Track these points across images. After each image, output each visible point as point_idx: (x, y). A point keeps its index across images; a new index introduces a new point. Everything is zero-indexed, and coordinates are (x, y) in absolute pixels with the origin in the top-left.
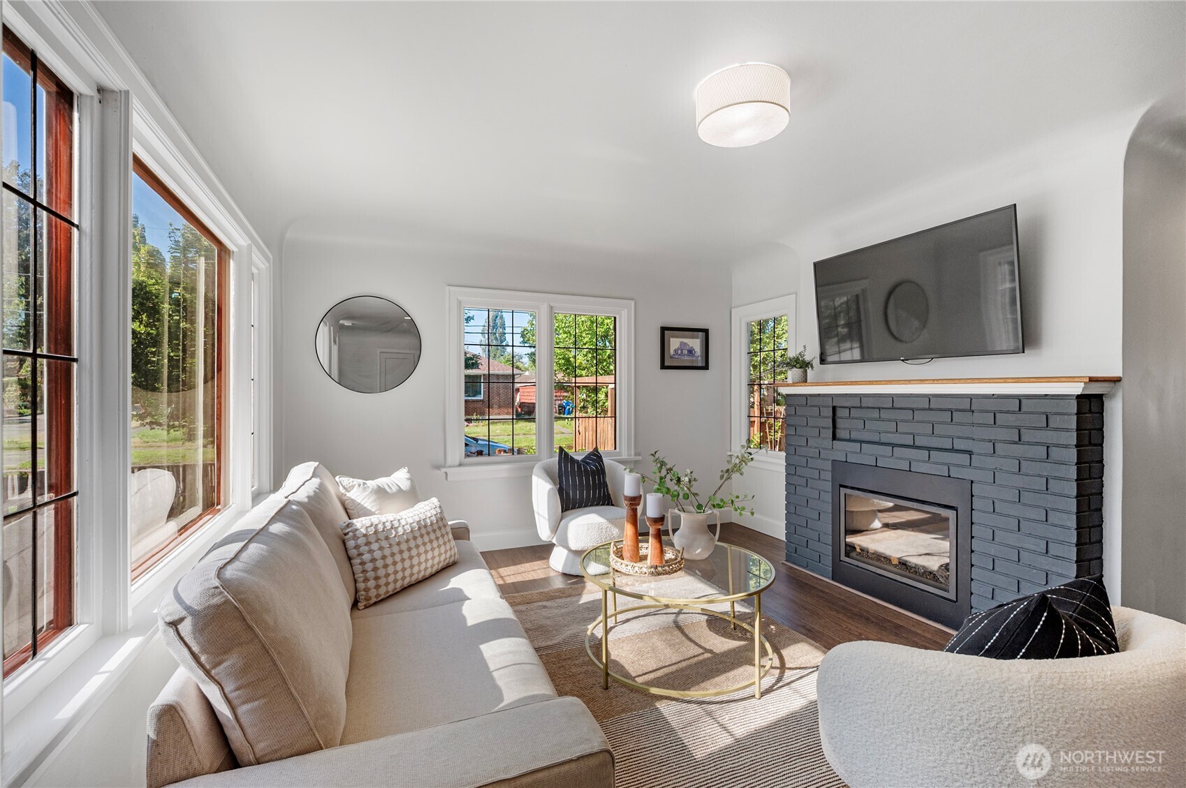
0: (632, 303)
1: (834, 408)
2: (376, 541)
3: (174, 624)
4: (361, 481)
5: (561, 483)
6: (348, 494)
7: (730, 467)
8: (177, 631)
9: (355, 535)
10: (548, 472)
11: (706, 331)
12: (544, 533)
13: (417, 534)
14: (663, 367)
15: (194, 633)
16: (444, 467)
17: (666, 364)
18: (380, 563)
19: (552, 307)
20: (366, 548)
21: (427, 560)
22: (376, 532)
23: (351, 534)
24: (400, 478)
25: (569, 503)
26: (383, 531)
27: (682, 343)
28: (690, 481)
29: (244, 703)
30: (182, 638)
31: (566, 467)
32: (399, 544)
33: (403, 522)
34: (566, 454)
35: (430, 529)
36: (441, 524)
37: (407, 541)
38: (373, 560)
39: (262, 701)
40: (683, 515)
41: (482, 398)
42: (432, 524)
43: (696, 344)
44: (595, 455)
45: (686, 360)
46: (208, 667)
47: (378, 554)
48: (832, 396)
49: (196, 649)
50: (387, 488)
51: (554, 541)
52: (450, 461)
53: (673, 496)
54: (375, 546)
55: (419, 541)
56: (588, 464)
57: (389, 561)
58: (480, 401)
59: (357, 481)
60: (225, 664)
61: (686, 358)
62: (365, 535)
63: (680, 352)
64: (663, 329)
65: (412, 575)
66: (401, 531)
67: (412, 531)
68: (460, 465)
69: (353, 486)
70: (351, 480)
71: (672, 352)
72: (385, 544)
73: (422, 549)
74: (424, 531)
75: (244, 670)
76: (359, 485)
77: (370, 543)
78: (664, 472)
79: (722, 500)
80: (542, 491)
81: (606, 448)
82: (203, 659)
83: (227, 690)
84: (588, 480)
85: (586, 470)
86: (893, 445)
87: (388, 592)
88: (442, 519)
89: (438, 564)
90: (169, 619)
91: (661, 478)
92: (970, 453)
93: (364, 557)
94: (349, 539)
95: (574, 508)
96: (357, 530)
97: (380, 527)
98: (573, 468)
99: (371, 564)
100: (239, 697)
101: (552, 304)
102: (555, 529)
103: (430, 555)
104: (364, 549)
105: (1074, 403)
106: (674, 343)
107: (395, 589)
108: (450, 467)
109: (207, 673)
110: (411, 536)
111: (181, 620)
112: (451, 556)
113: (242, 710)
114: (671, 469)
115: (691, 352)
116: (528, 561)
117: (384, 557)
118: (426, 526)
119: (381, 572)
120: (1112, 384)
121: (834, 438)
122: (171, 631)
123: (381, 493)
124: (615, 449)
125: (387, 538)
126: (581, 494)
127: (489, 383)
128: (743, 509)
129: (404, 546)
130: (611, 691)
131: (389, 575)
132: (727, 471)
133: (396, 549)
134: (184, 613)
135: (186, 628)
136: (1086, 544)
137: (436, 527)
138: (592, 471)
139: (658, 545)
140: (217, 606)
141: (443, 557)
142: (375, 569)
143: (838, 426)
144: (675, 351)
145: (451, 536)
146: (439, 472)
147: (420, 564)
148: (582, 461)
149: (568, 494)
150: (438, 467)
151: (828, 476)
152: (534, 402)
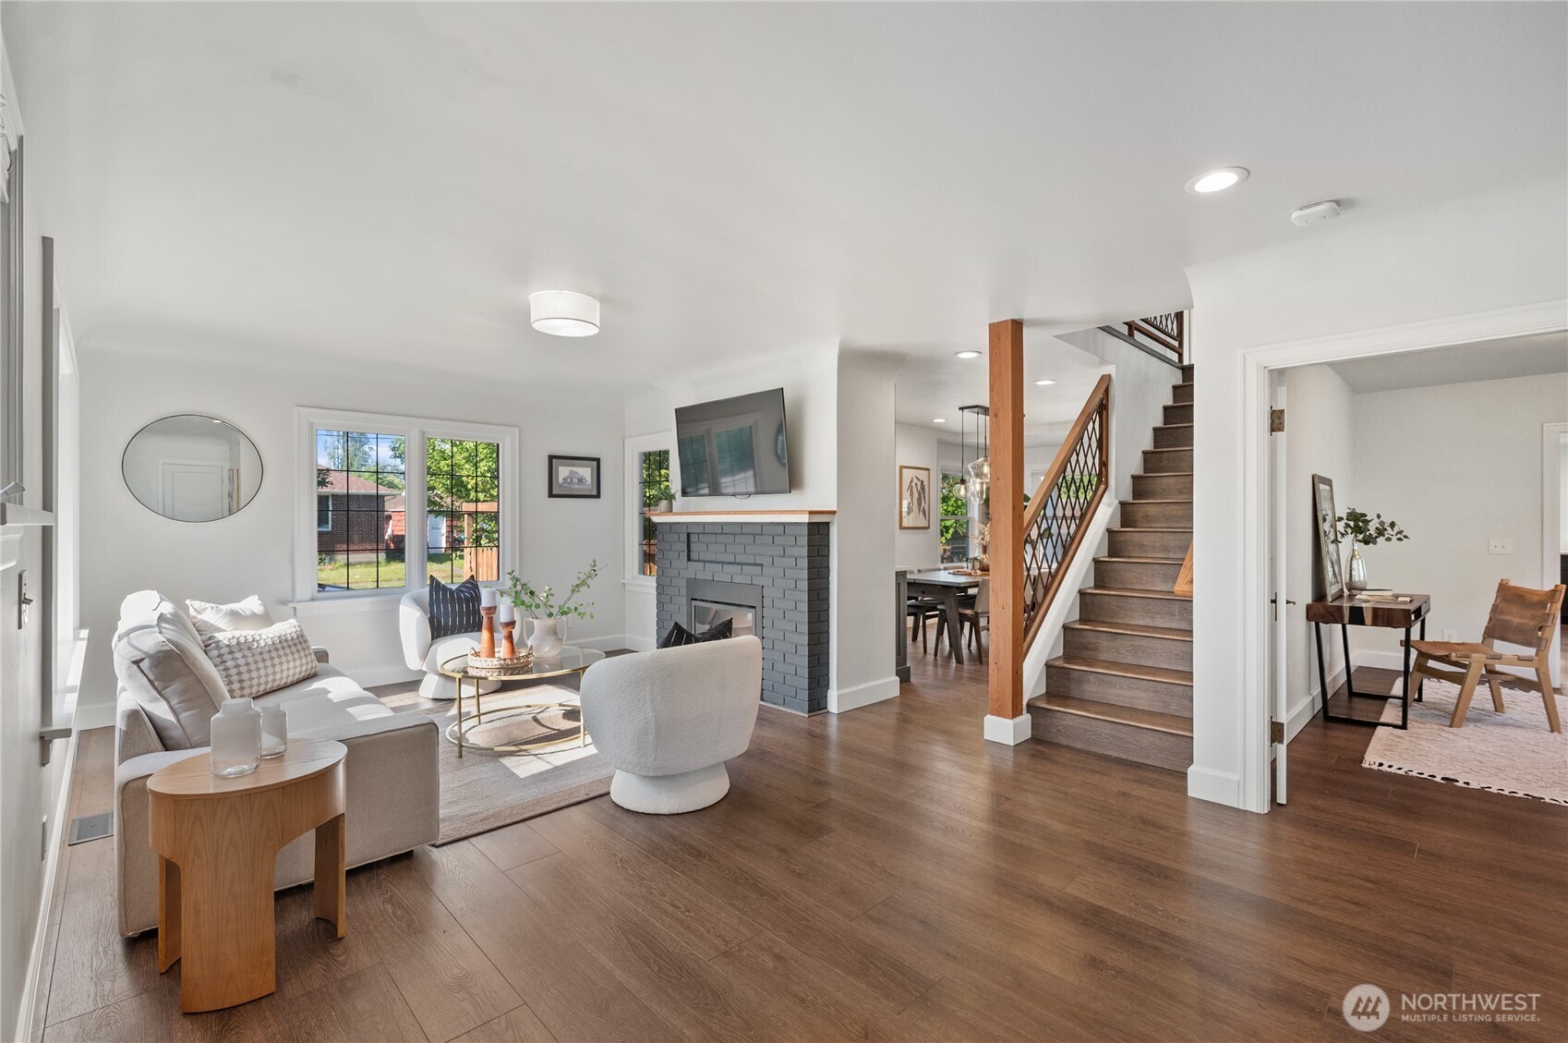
0: (517, 430)
1: (689, 534)
2: (240, 651)
3: (137, 663)
4: (214, 605)
5: (432, 612)
6: (199, 616)
7: (579, 582)
8: (139, 667)
9: (218, 646)
10: (417, 601)
11: (598, 460)
12: (413, 662)
13: (279, 646)
14: (551, 495)
15: (150, 668)
16: (293, 602)
17: (554, 492)
18: (243, 669)
19: (424, 432)
20: (230, 656)
21: (288, 669)
22: (238, 643)
23: (213, 645)
24: (252, 604)
25: (439, 630)
26: (245, 642)
27: (571, 472)
28: (547, 596)
29: (186, 711)
30: (142, 671)
31: (437, 595)
32: (261, 653)
33: (264, 637)
34: (438, 583)
35: (291, 643)
36: (301, 639)
37: (269, 651)
38: (237, 666)
39: (196, 711)
40: (535, 621)
41: (330, 529)
42: (292, 639)
43: (586, 472)
44: (470, 583)
45: (577, 489)
46: (159, 689)
47: (241, 661)
48: (687, 524)
49: (152, 677)
50: (240, 611)
51: (424, 669)
52: (299, 595)
53: (527, 607)
54: (238, 655)
55: (281, 652)
56: (462, 592)
57: (253, 667)
58: (327, 532)
59: (208, 605)
60: (172, 687)
61: (576, 486)
62: (228, 646)
63: (569, 480)
64: (551, 458)
65: (274, 680)
66: (262, 644)
67: (273, 644)
68: (313, 600)
69: (206, 609)
70: (203, 603)
71: (561, 480)
72: (248, 653)
73: (284, 659)
74: (285, 644)
75: (184, 691)
76: (213, 608)
77: (234, 652)
78: (519, 587)
79: (568, 608)
80: (412, 621)
81: (482, 577)
82: (156, 684)
83: (173, 703)
84: (461, 607)
85: (459, 597)
86: (723, 563)
87: (252, 694)
88: (302, 636)
89: (300, 673)
90: (133, 659)
91: (516, 592)
92: (761, 565)
93: (227, 664)
94: (212, 650)
95: (445, 635)
96: (220, 641)
97: (242, 640)
98: (444, 595)
99: (235, 670)
100: (181, 707)
101: (424, 430)
102: (424, 655)
103: (291, 665)
104: (227, 657)
105: (806, 528)
106: (563, 472)
107: (265, 689)
108: (299, 602)
109: (159, 693)
110: (272, 648)
111: (142, 660)
112: (312, 668)
113: (183, 716)
114: (524, 585)
115: (581, 480)
116: (394, 694)
117: (247, 664)
118: (286, 641)
119: (245, 676)
120: (832, 515)
121: (689, 559)
122: (135, 667)
123: (235, 616)
124: (498, 579)
125: (249, 648)
126: (454, 621)
127: (348, 511)
128: (584, 614)
129: (266, 656)
130: (464, 759)
131: (253, 679)
132: (577, 586)
133: (258, 658)
134: (144, 656)
135: (145, 665)
136: (815, 622)
137: (297, 641)
138: (466, 598)
139: (509, 645)
140: (167, 652)
141: (304, 668)
142: (239, 674)
143: (692, 549)
144: (564, 479)
145: (314, 657)
146: (285, 607)
147: (282, 671)
148: (456, 589)
149: (439, 622)
150: (284, 603)
151: (684, 591)
152: (403, 533)
